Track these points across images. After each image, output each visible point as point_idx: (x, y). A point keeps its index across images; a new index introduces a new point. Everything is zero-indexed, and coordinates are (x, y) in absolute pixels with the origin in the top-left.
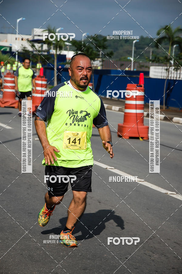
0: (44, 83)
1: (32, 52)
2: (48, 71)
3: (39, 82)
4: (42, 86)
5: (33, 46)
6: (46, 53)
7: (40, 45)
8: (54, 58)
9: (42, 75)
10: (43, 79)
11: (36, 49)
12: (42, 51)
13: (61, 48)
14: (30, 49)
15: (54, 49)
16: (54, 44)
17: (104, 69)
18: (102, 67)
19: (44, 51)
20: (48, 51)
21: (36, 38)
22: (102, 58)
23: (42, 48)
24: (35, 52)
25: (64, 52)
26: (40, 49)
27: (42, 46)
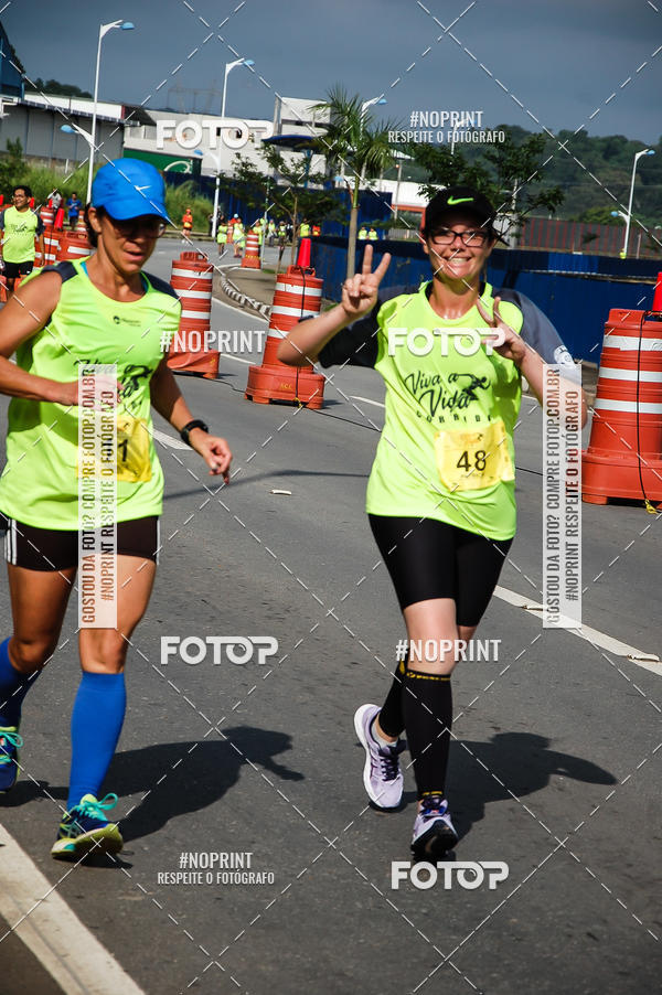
0: (312, 292)
1: (273, 180)
2: (324, 249)
3: (297, 290)
4: (303, 302)
5: (275, 161)
6: (321, 187)
7: (300, 156)
8: (349, 205)
9: (305, 266)
10: (307, 277)
11: (285, 169)
12: (307, 178)
13: (374, 172)
14: (264, 168)
15: (347, 173)
16: (351, 154)
17: (523, 248)
18: (518, 244)
19: (314, 179)
20: (328, 180)
21: (288, 130)
22: (517, 210)
23: (307, 169)
24: (280, 182)
25: (383, 185)
26: (301, 171)
27: (307, 161)
